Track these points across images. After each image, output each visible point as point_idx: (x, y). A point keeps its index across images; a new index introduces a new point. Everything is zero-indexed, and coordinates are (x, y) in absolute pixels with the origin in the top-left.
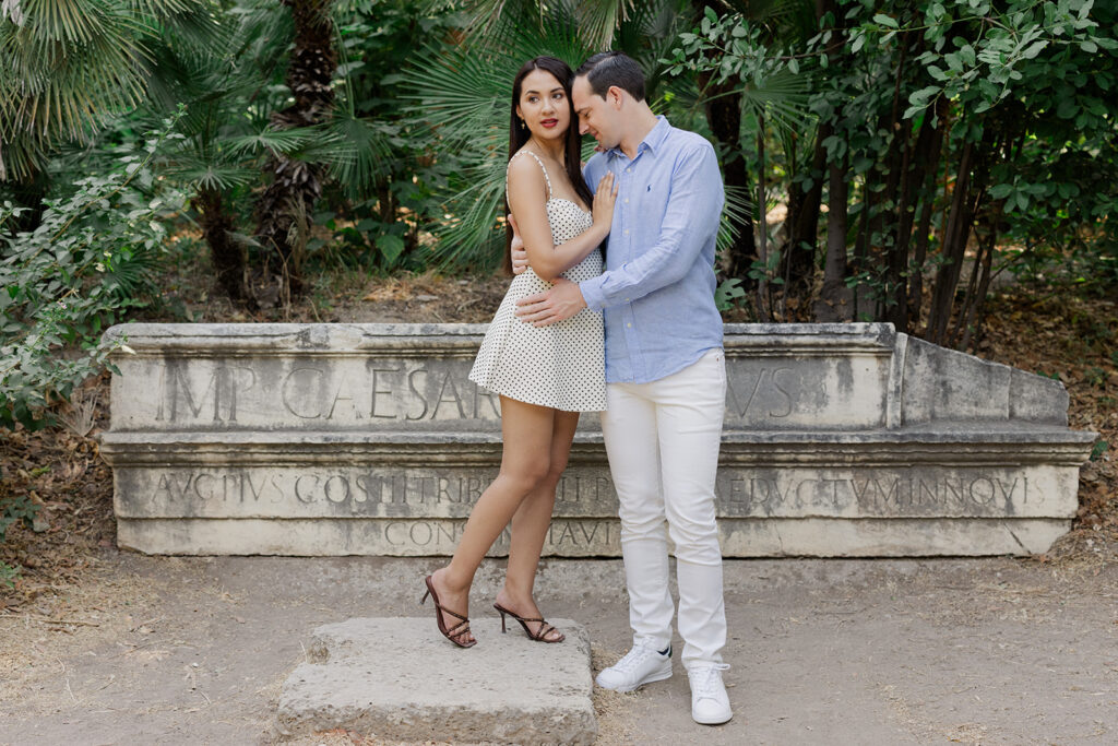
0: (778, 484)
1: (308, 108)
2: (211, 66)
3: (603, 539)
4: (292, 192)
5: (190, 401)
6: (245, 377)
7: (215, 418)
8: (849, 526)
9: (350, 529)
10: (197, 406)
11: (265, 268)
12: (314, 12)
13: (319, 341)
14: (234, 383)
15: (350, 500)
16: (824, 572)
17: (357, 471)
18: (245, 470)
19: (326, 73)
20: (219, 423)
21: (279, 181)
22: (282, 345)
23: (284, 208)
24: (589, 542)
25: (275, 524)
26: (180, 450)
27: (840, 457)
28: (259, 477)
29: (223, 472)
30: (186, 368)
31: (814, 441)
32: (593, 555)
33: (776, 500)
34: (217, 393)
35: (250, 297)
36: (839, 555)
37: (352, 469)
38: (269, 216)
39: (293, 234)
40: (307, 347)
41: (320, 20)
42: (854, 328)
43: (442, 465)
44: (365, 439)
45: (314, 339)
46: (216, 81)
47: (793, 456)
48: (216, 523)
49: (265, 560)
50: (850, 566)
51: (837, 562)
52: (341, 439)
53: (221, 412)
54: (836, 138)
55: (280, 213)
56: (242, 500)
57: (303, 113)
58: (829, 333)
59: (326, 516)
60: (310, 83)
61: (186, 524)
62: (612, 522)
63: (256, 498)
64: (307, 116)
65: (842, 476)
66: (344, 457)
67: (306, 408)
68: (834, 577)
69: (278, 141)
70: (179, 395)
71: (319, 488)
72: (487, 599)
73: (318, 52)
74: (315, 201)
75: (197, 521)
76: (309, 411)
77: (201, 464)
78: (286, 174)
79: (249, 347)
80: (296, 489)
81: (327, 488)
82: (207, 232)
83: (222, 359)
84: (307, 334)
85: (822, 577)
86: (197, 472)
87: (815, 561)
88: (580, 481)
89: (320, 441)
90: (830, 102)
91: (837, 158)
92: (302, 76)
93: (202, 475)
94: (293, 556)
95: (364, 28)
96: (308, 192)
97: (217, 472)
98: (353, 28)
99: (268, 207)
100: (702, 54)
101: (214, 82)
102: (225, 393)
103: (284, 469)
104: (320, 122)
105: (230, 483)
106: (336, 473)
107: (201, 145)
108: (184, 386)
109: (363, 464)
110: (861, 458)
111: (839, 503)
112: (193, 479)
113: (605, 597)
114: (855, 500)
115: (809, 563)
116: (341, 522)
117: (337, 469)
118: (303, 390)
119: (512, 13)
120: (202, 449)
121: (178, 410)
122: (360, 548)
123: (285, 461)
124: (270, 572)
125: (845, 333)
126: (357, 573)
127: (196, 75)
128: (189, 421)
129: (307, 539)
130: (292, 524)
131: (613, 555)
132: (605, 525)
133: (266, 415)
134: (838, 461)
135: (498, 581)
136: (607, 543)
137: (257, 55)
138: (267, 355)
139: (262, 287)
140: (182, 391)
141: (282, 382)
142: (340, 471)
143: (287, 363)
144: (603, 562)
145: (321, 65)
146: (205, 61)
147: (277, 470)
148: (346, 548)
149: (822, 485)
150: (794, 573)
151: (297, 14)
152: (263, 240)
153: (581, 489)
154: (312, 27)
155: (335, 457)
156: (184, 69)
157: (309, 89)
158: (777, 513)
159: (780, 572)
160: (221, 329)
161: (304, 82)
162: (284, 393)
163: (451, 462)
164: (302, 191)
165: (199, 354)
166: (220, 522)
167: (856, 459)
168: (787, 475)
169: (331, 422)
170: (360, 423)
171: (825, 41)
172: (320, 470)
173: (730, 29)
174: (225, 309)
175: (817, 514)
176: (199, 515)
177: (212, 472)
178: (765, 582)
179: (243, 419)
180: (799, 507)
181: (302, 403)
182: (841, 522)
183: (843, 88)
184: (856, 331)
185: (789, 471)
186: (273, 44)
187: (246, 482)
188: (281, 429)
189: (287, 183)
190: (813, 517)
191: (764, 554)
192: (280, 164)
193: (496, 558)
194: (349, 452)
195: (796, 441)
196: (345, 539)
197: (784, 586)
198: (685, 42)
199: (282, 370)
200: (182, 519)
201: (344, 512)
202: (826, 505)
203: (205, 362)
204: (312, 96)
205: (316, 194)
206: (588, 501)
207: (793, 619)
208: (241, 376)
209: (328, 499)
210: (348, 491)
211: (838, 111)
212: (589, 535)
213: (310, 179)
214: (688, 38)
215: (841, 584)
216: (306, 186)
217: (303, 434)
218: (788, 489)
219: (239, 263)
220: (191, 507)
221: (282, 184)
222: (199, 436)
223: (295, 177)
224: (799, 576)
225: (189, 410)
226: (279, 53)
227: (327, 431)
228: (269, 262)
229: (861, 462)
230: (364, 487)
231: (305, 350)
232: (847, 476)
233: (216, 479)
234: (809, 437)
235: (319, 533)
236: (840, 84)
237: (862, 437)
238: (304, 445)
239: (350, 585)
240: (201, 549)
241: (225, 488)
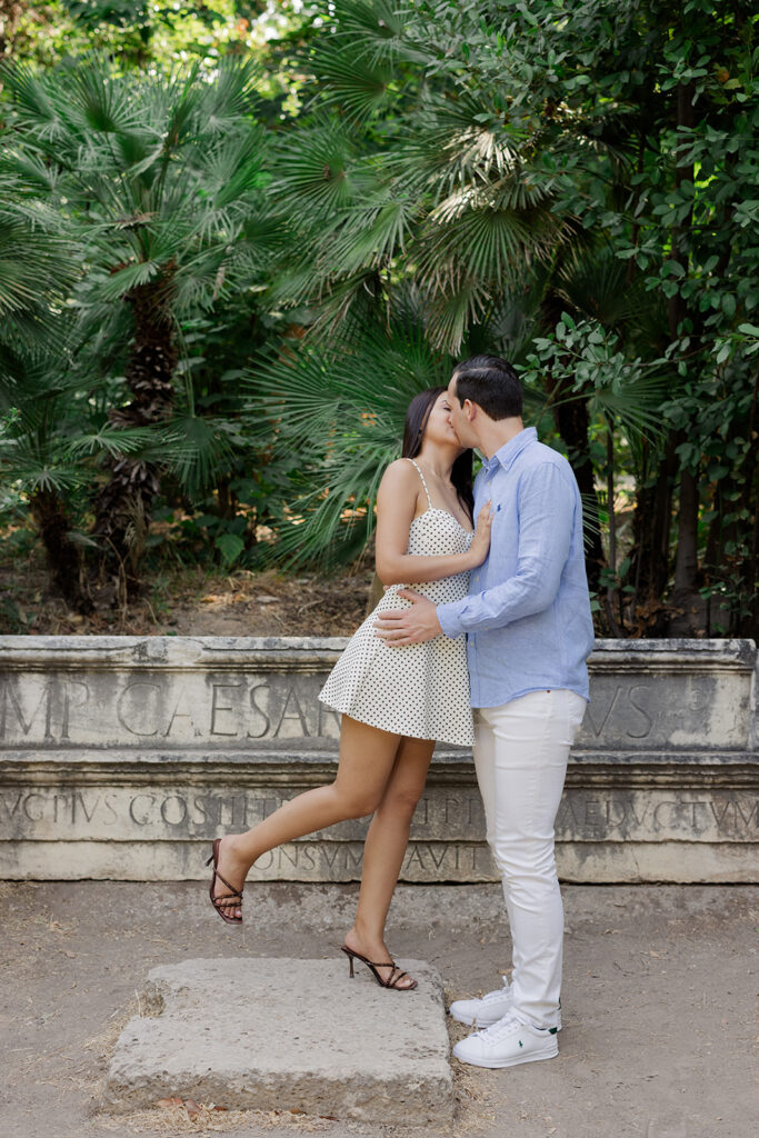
0: (635, 806)
1: (147, 406)
2: (49, 363)
3: (453, 864)
4: (130, 490)
5: (20, 717)
6: (78, 692)
7: (46, 735)
8: (708, 851)
9: (187, 852)
10: (27, 722)
11: (102, 569)
12: (155, 309)
13: (156, 655)
14: (67, 698)
15: (188, 822)
16: (683, 899)
17: (196, 791)
18: (77, 790)
19: (166, 370)
20: (50, 740)
21: (117, 480)
22: (117, 659)
23: (122, 507)
24: (438, 866)
25: (108, 847)
26: (9, 770)
27: (700, 779)
28: (94, 798)
29: (54, 792)
30: (16, 682)
31: (672, 762)
32: (442, 880)
33: (633, 823)
34: (49, 709)
35: (86, 598)
36: (698, 880)
37: (190, 790)
38: (107, 515)
39: (130, 535)
40: (144, 661)
41: (162, 316)
42: (713, 644)
43: (285, 785)
44: (204, 758)
45: (151, 653)
46: (52, 377)
47: (650, 778)
48: (45, 846)
49: (97, 885)
50: (710, 893)
51: (696, 888)
52: (179, 758)
53: (52, 729)
54: (690, 445)
55: (117, 512)
56: (73, 821)
57: (142, 410)
58: (688, 650)
59: (162, 838)
60: (150, 380)
61: (14, 847)
62: (462, 845)
63: (89, 820)
64: (146, 413)
65: (701, 798)
66: (182, 776)
67: (142, 724)
68: (693, 905)
69: (115, 441)
70: (8, 711)
71: (155, 809)
72: (331, 929)
73: (158, 349)
74: (154, 499)
75: (25, 844)
76: (145, 728)
77: (30, 784)
78: (125, 472)
79: (83, 661)
80: (131, 810)
81: (163, 809)
82: (42, 530)
83: (55, 673)
84: (144, 647)
85: (681, 905)
86: (27, 792)
87: (673, 888)
88: (429, 802)
89: (156, 760)
90: (685, 409)
91: (691, 466)
92: (141, 374)
93: (32, 795)
94: (126, 881)
95: (205, 323)
96: (146, 491)
97: (47, 792)
98: (193, 323)
99: (105, 506)
100: (557, 360)
101: (50, 379)
102: (57, 709)
103: (118, 790)
104: (159, 420)
105: (61, 804)
106: (173, 794)
107: (36, 442)
108: (14, 701)
109: (201, 784)
110: (721, 779)
111: (698, 826)
112: (22, 799)
113: (455, 927)
114: (715, 823)
115: (667, 889)
116: (178, 844)
117: (174, 789)
118: (140, 706)
119: (357, 313)
120: (32, 768)
121: (7, 727)
122: (197, 873)
123: (119, 781)
124: (103, 899)
125: (704, 650)
126: (194, 900)
127: (32, 372)
128: (19, 738)
129: (143, 863)
130: (125, 847)
131: (463, 880)
132: (454, 849)
133: (100, 732)
134: (697, 783)
135: (342, 908)
136: (457, 867)
137: (95, 351)
138: (102, 669)
139: (98, 587)
140: (12, 706)
141: (117, 697)
142: (178, 791)
143: (122, 677)
144: (452, 888)
145: (161, 363)
146: (42, 358)
147: (111, 791)
148: (183, 873)
149: (680, 808)
150: (652, 900)
151: (137, 311)
152: (100, 540)
153: (429, 811)
154: (153, 323)
155: (172, 777)
156: (20, 365)
157: (149, 386)
158: (634, 836)
159: (637, 899)
160: (54, 642)
161: (144, 379)
162: (119, 709)
163: (293, 782)
164: (140, 490)
165: (30, 667)
166: (51, 844)
167: (716, 781)
168: (644, 798)
169: (168, 739)
170: (199, 740)
171: (683, 348)
172: (157, 790)
173: (586, 335)
174: (60, 611)
175: (675, 837)
176: (29, 838)
177: (42, 792)
178: (622, 911)
179: (76, 736)
180: (656, 830)
181: (139, 719)
182: (700, 847)
183: (697, 394)
184: (716, 648)
185: (646, 793)
186: (112, 340)
187: (78, 803)
188: (116, 747)
189: (125, 482)
190: (671, 841)
191: (620, 880)
192: (118, 462)
193: (341, 883)
194: (187, 772)
195: (654, 762)
196: (182, 863)
197: (642, 915)
198: (539, 348)
199: (117, 684)
200: (9, 841)
201: (181, 834)
202: (685, 829)
203: (36, 676)
204: (152, 393)
205: (154, 493)
206: (436, 823)
207: (653, 954)
208: (74, 690)
209: (164, 820)
210: (186, 813)
211: (693, 418)
212: (438, 859)
213: (148, 478)
214: (542, 343)
215: (701, 913)
216: (145, 484)
217: (139, 753)
218: (645, 812)
219: (75, 564)
220: (19, 829)
221: (120, 482)
222: (28, 755)
223: (133, 475)
224: (657, 904)
225: (18, 726)
226: (117, 350)
227: (164, 749)
228: (106, 563)
229: (721, 783)
230: (202, 808)
231: (141, 665)
232: (706, 798)
233: (46, 799)
234: (668, 758)
235: (155, 857)
236: (694, 390)
237: (722, 758)
238: (140, 765)
239: (187, 914)
240: (29, 873)
241: (56, 809)
